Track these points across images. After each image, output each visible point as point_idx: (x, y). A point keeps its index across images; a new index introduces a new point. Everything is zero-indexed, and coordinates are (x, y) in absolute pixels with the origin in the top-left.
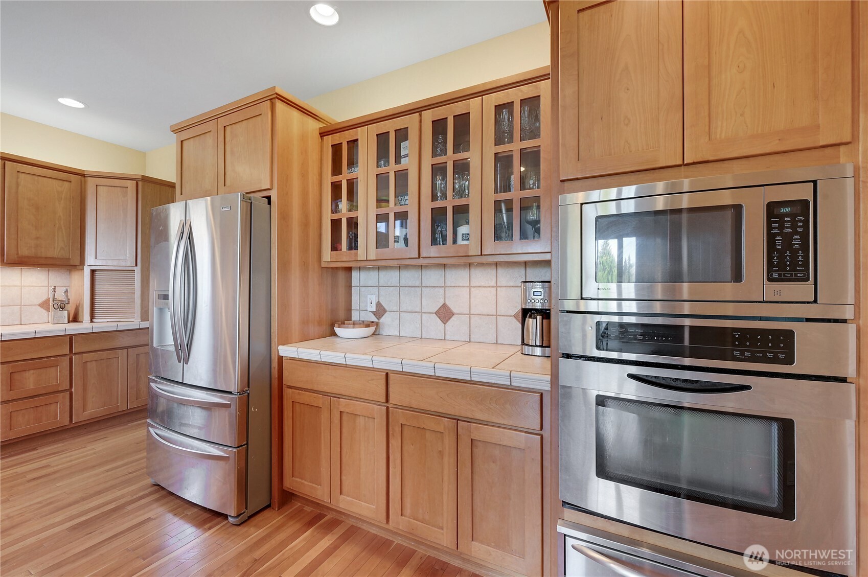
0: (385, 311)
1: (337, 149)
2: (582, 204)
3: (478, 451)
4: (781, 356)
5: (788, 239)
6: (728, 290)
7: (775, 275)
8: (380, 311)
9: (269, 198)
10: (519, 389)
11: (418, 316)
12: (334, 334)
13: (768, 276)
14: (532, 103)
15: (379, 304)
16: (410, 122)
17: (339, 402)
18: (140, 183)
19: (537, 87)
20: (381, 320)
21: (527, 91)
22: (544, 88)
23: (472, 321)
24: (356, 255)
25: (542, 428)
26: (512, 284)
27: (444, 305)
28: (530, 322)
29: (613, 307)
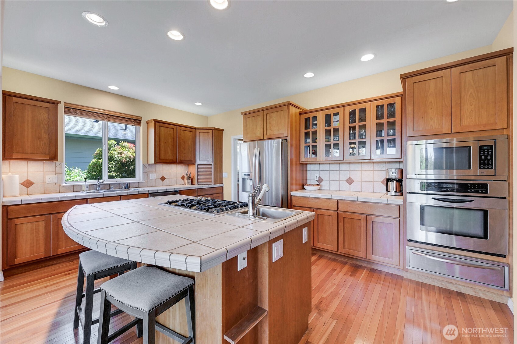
0: (323, 180)
1: (307, 120)
2: (415, 145)
3: (375, 226)
4: (484, 191)
5: (486, 157)
6: (467, 172)
7: (482, 167)
8: (320, 180)
9: (287, 139)
10: (391, 204)
11: (338, 182)
12: (303, 188)
13: (479, 167)
14: (392, 105)
15: (320, 177)
16: (341, 110)
17: (317, 211)
18: (213, 130)
19: (394, 100)
20: (321, 184)
21: (390, 101)
22: (398, 100)
23: (362, 184)
24: (316, 159)
25: (399, 217)
26: (380, 170)
27: (350, 178)
28: (390, 183)
29: (424, 177)
